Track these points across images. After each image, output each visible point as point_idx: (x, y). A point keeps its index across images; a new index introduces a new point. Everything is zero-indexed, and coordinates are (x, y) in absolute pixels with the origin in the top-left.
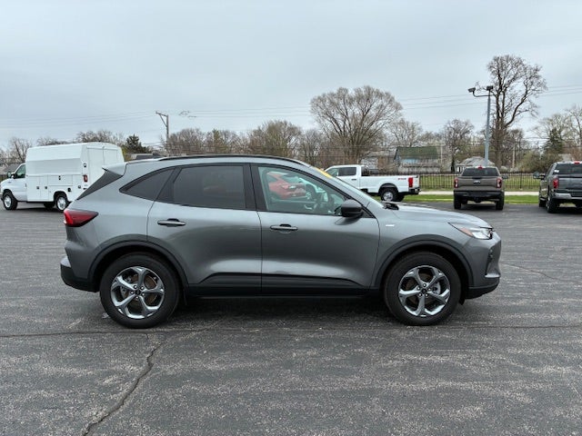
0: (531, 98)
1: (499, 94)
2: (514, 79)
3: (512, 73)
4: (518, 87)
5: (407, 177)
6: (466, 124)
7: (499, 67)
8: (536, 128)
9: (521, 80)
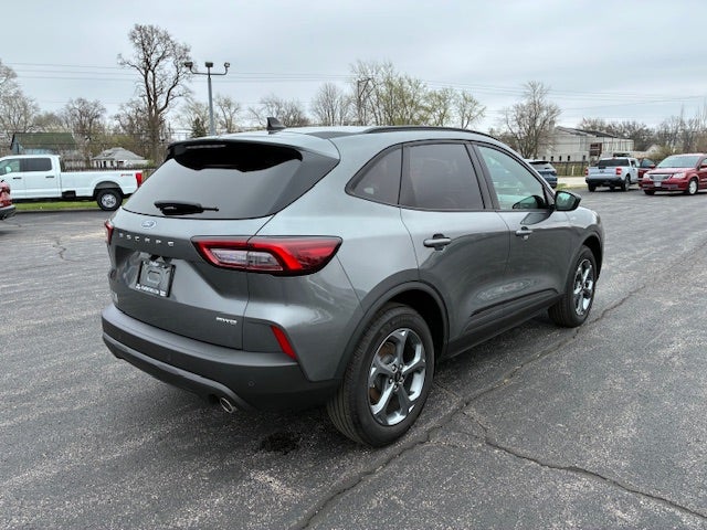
0: (183, 81)
1: (147, 72)
2: (163, 57)
3: (160, 48)
4: (168, 67)
5: (134, 172)
6: (96, 106)
7: (145, 38)
8: (178, 117)
9: (171, 59)
